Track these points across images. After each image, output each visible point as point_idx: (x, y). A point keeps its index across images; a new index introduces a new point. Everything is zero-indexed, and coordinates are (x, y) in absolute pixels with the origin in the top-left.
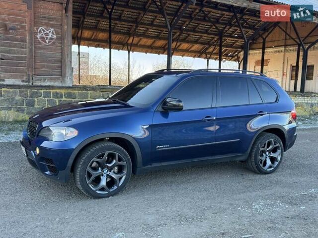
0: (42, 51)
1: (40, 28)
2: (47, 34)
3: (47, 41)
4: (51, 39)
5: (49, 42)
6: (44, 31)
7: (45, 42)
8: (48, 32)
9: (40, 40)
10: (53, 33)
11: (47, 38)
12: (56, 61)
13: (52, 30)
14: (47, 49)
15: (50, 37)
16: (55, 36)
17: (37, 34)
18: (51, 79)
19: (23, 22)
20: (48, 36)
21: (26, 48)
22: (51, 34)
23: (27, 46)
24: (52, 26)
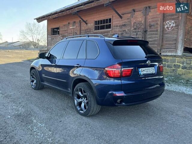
0: (167, 35)
1: (167, 22)
2: (170, 25)
3: (170, 29)
4: (172, 27)
5: (171, 29)
6: (169, 23)
7: (169, 30)
8: (170, 23)
9: (166, 29)
10: (173, 24)
11: (170, 27)
12: (173, 40)
13: (173, 21)
14: (170, 33)
15: (172, 26)
16: (174, 25)
17: (165, 26)
18: (169, 51)
19: (157, 21)
20: (171, 25)
21: (158, 35)
22: (172, 24)
23: (159, 33)
24: (173, 19)
